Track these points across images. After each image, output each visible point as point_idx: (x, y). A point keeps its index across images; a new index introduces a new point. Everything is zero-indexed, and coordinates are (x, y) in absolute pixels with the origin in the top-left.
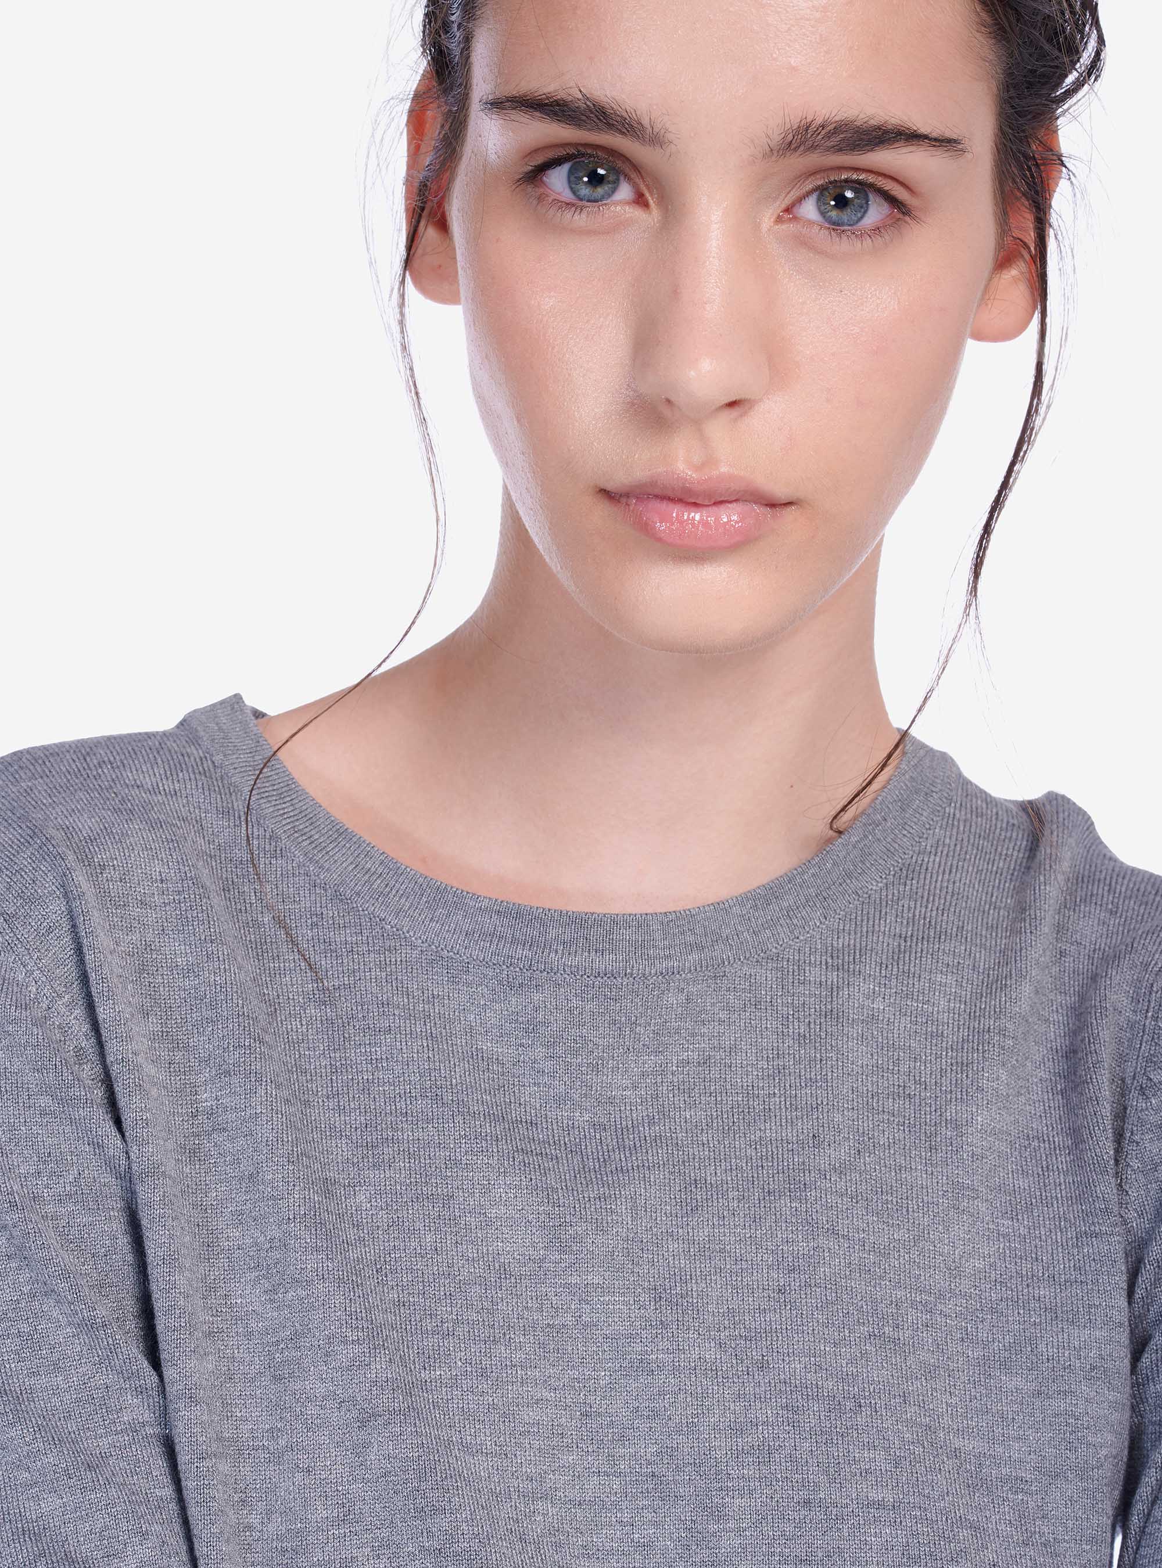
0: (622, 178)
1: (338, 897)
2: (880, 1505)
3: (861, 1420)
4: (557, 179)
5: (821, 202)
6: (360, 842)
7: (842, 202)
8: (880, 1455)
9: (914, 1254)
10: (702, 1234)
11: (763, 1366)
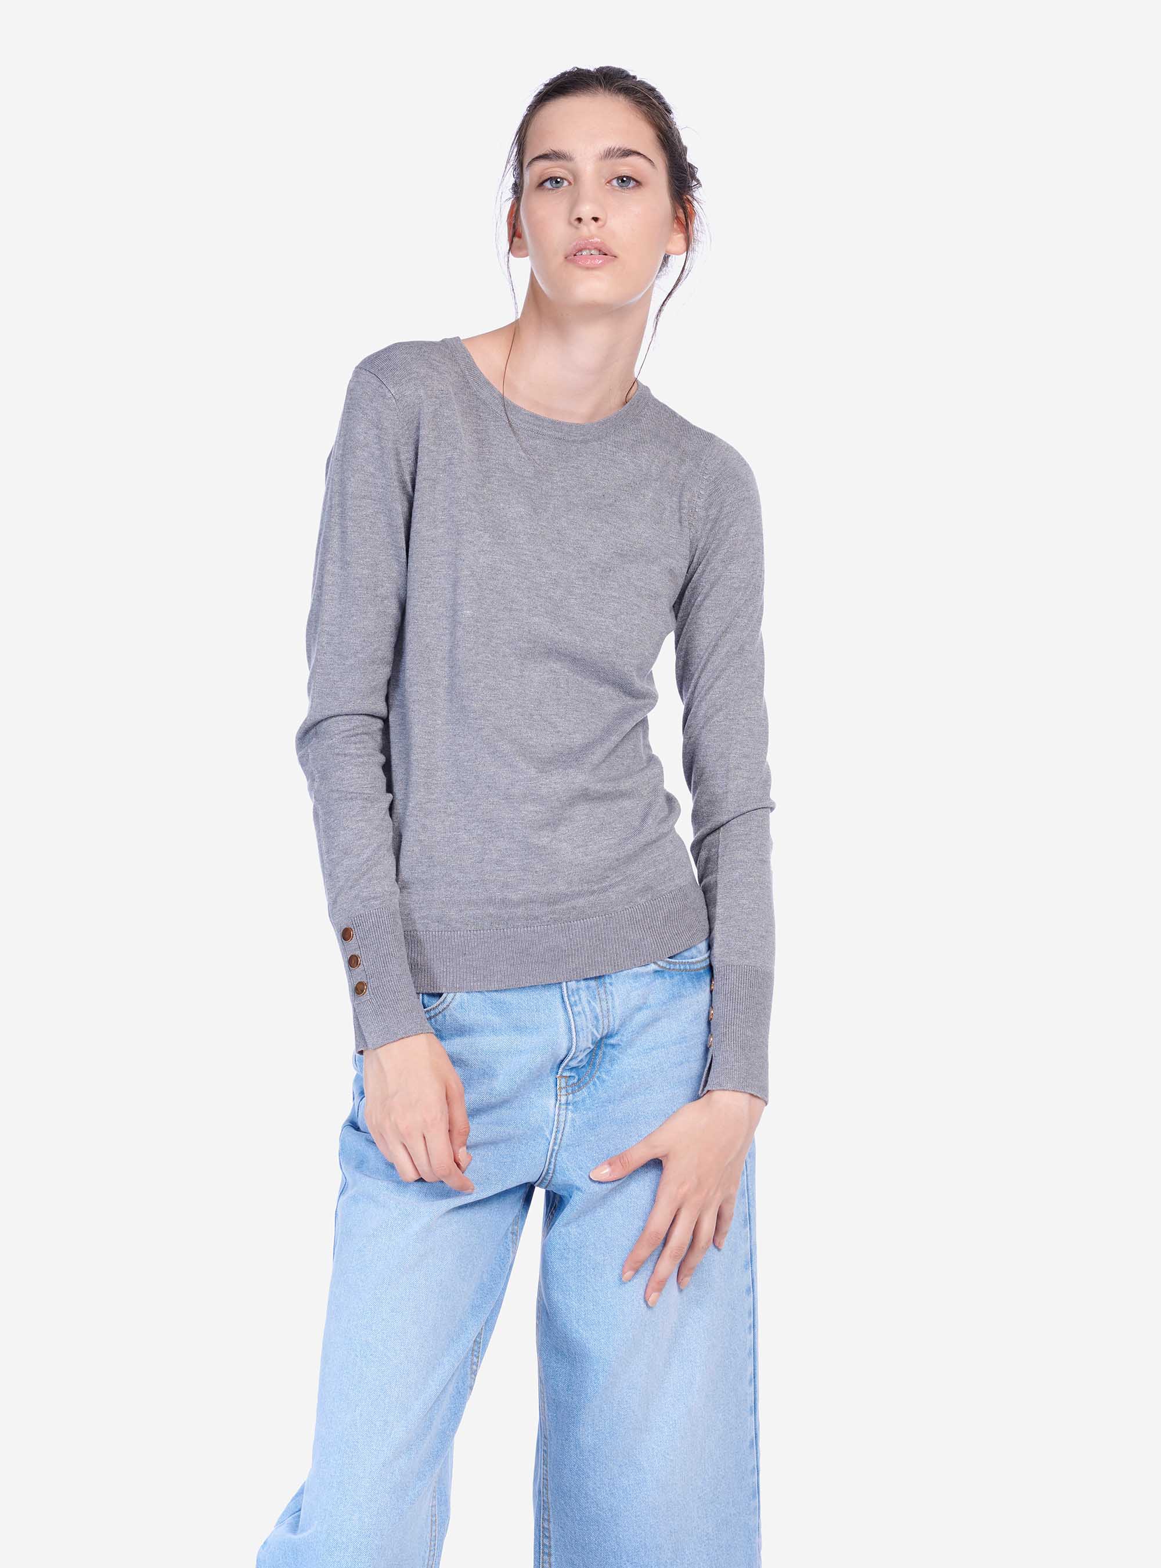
0: (565, 181)
1: (484, 403)
2: (615, 597)
3: (611, 574)
4: (548, 185)
5: (618, 180)
6: (492, 387)
7: (623, 181)
8: (615, 584)
9: (629, 531)
10: (571, 517)
11: (585, 556)
